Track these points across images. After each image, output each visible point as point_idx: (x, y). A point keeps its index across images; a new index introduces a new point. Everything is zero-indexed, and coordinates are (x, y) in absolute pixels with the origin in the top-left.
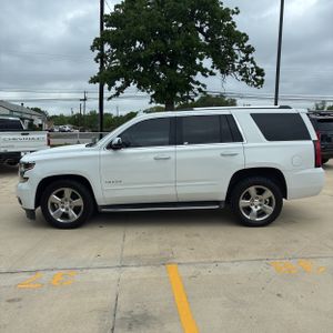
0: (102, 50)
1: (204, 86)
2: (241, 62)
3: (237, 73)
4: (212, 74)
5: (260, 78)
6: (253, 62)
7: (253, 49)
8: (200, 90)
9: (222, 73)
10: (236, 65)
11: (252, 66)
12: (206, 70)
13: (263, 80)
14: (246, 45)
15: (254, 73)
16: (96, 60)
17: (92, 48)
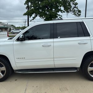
0: (28, 5)
1: (61, 16)
2: (73, 8)
3: (72, 12)
4: (64, 12)
5: (79, 13)
6: (77, 8)
7: (77, 4)
8: (60, 17)
9: (67, 12)
10: (72, 9)
11: (77, 9)
12: (62, 11)
13: (80, 14)
14: (75, 2)
15: (78, 12)
16: (26, 8)
17: (25, 4)
